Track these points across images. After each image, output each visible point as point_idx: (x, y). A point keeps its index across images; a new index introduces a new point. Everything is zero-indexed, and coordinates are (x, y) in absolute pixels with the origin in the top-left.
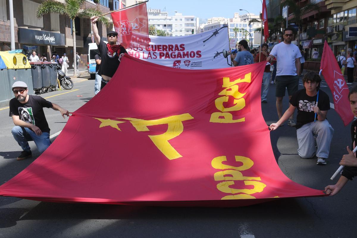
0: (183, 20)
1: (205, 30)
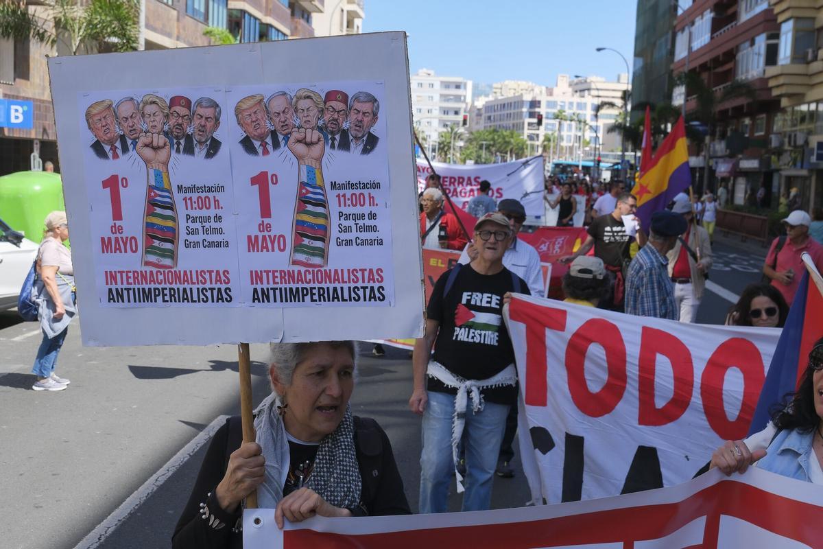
0: (437, 85)
1: (486, 112)
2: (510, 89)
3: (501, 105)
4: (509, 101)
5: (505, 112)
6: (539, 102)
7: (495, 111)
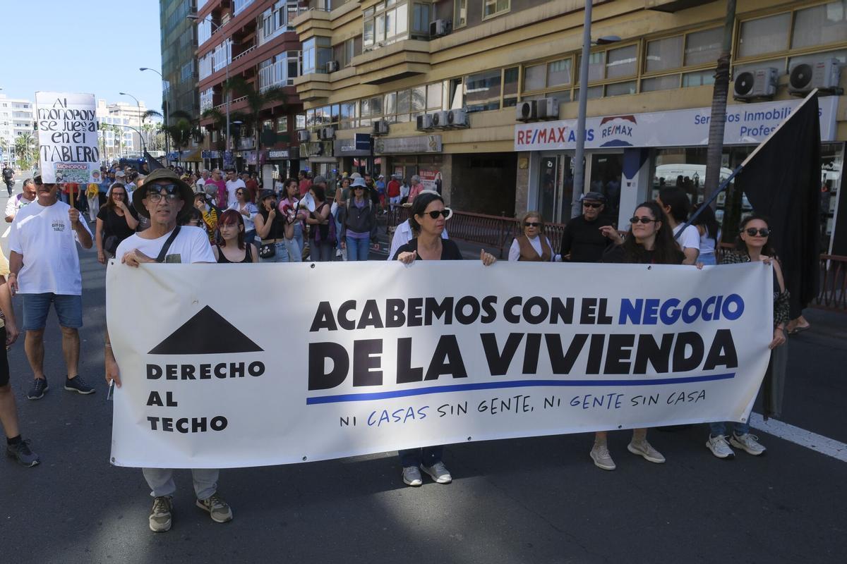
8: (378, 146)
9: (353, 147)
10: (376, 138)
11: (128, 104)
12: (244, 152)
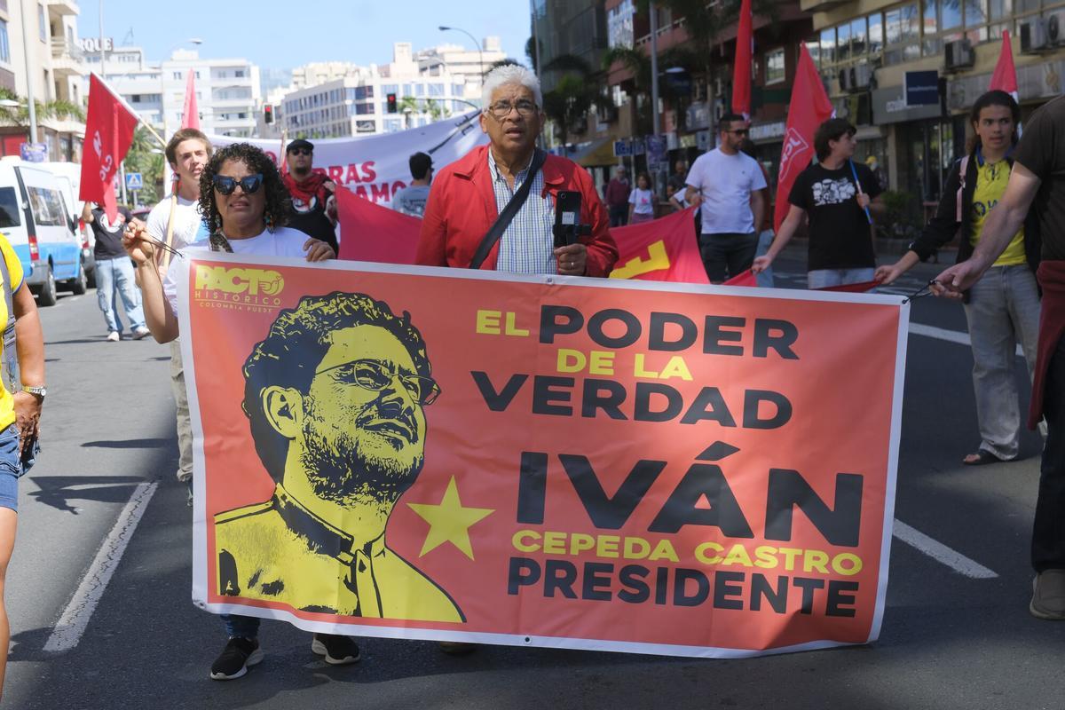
0: (206, 74)
1: (287, 112)
2: (318, 76)
3: (310, 98)
4: (323, 91)
5: (319, 108)
6: (370, 88)
7: (302, 108)
8: (953, 95)
9: (902, 104)
10: (950, 77)
11: (461, 48)
12: (699, 134)
